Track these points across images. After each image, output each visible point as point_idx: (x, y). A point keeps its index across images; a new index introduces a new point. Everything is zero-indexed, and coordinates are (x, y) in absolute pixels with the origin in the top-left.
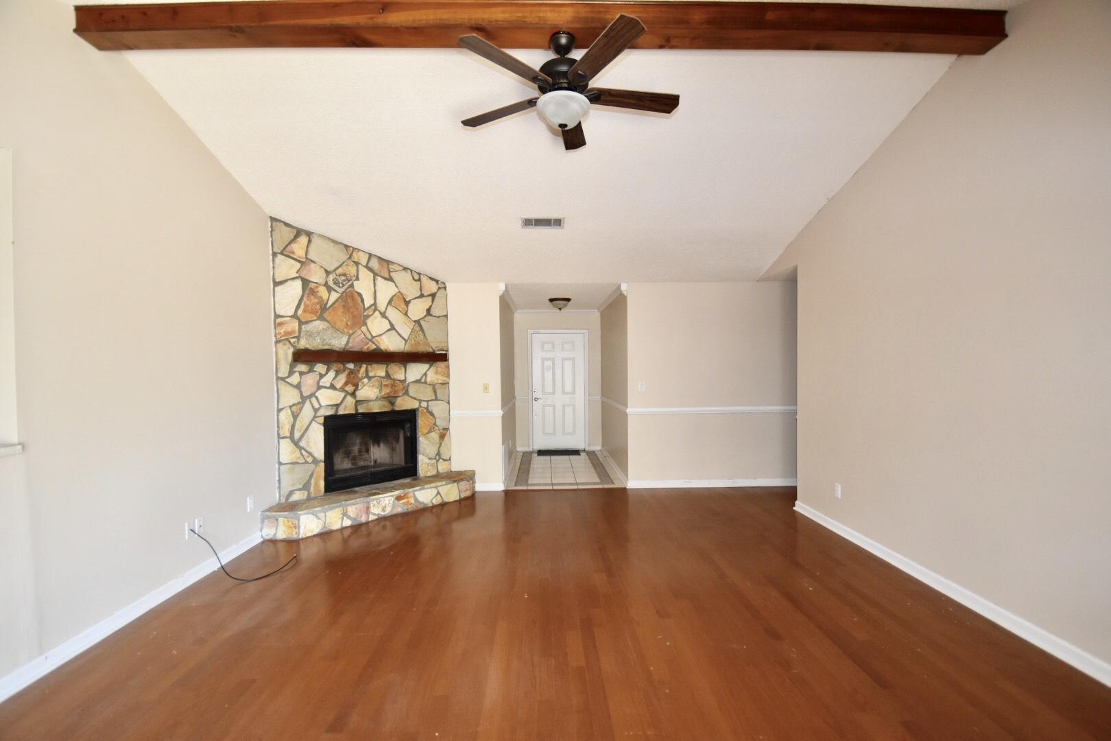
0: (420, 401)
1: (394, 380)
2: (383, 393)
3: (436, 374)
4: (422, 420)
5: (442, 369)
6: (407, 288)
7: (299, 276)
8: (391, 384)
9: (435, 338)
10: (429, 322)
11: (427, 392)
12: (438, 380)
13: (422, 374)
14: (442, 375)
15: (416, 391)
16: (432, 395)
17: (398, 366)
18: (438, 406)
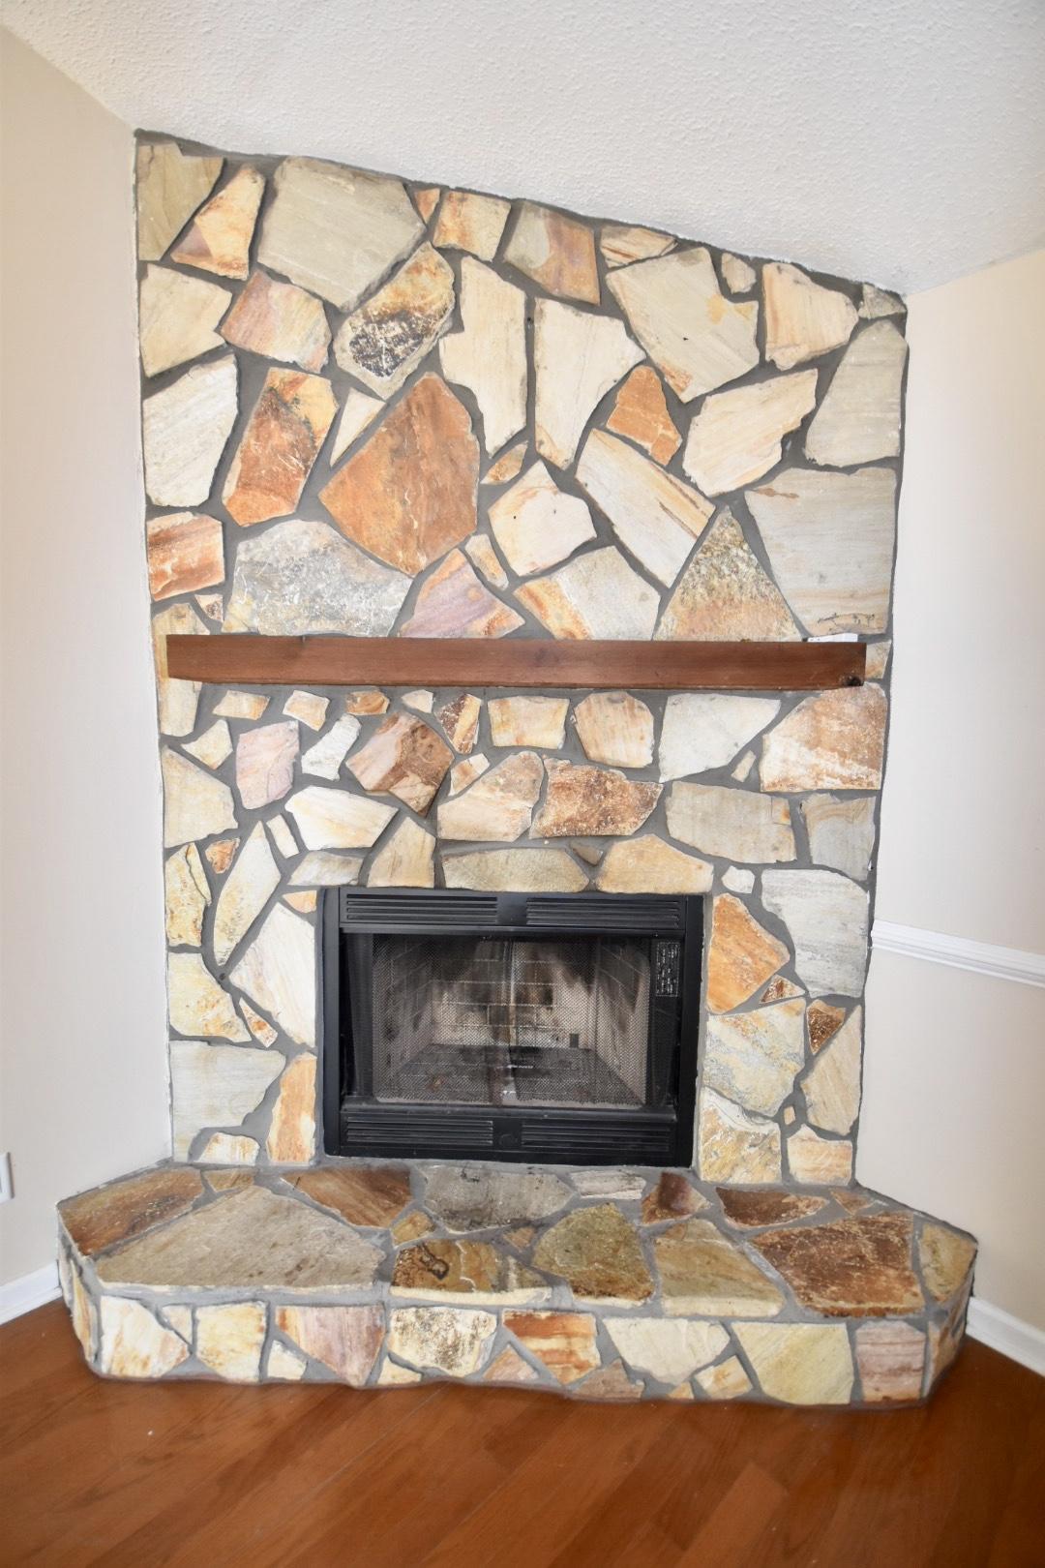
0: (724, 864)
1: (602, 765)
3: (811, 749)
4: (725, 946)
5: (842, 725)
6: (685, 339)
7: (227, 342)
8: (588, 784)
9: (822, 577)
10: (794, 496)
11: (759, 825)
12: (818, 777)
13: (741, 745)
14: (845, 753)
15: (703, 821)
16: (781, 842)
17: (624, 708)
18: (809, 894)
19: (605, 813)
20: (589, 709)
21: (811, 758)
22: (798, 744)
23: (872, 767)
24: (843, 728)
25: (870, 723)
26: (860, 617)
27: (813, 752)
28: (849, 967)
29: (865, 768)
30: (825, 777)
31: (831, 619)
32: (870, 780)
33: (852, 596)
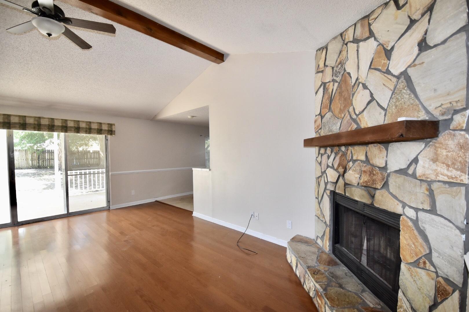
0: (404, 205)
1: (373, 165)
2: (361, 181)
3: (434, 163)
4: (405, 236)
5: (447, 152)
6: (388, 31)
7: (322, 82)
8: (370, 172)
9: (435, 90)
10: (423, 63)
11: (416, 192)
12: (437, 175)
13: (410, 161)
14: (449, 165)
15: (399, 187)
16: (424, 201)
17: (378, 148)
18: (436, 227)
19: (373, 181)
20: (369, 149)
21: (434, 166)
22: (429, 160)
23: (462, 172)
24: (448, 153)
25: (461, 151)
26: (453, 103)
27: (435, 164)
28: (455, 269)
29: (459, 173)
30: (440, 175)
31: (440, 106)
32: (461, 178)
33: (448, 95)
